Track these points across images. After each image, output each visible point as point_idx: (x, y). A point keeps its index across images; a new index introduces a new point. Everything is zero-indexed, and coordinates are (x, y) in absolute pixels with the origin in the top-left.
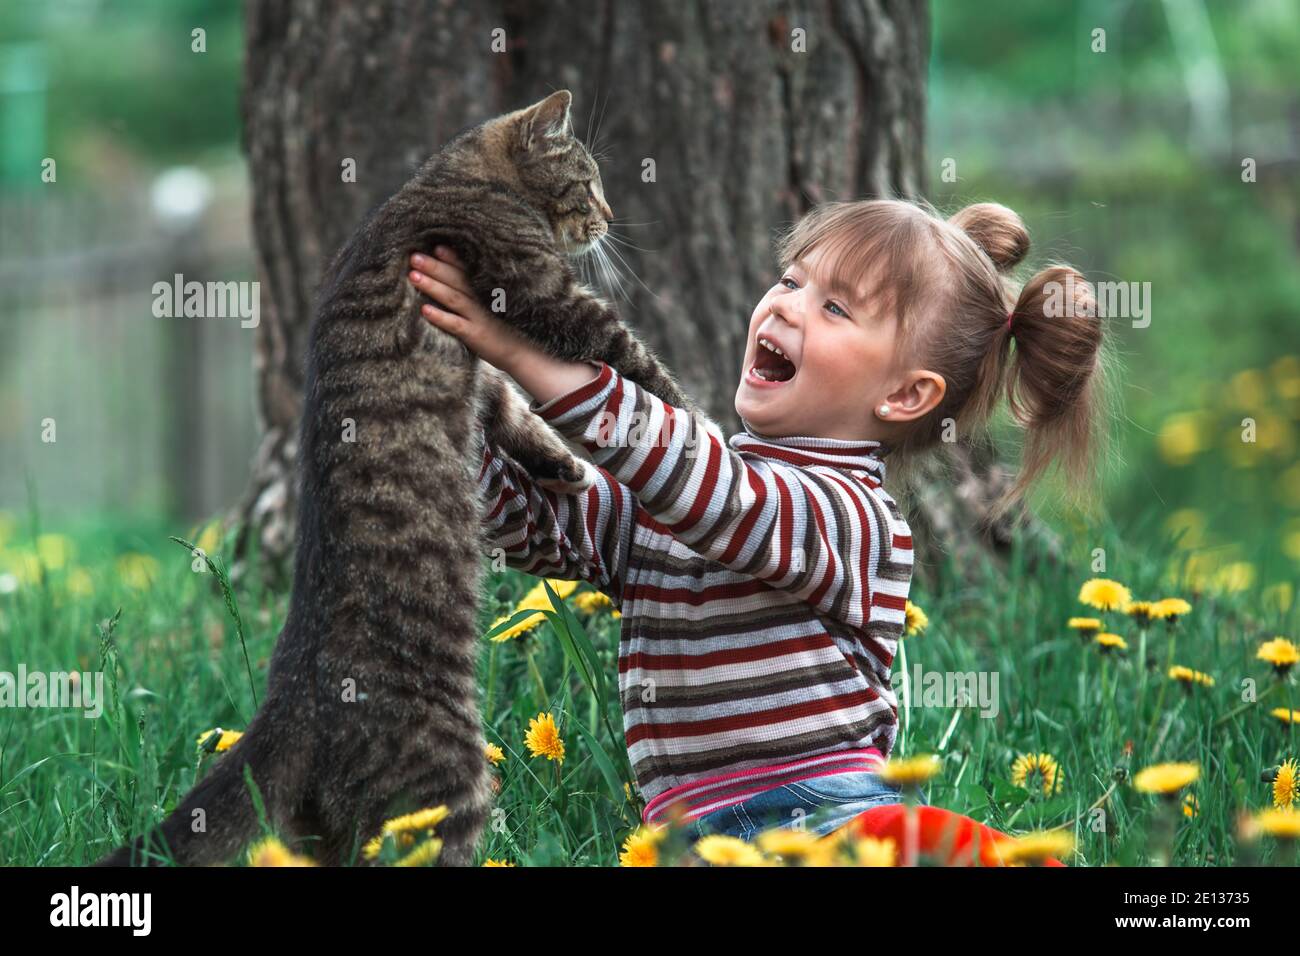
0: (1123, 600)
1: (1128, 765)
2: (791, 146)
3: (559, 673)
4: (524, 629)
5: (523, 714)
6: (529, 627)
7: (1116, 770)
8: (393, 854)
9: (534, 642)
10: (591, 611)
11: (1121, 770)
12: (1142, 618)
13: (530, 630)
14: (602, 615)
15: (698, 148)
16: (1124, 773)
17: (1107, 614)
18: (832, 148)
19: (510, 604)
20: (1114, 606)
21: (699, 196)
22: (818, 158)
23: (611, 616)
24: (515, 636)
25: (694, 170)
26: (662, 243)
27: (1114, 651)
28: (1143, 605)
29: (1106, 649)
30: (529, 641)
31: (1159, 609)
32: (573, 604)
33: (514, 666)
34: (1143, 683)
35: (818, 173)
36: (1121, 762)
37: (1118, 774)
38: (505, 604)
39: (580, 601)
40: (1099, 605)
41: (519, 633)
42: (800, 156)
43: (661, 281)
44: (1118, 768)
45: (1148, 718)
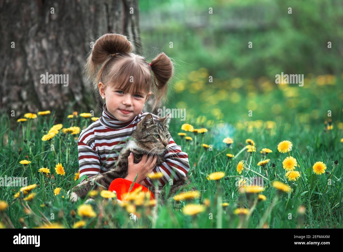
0: (192, 129)
1: (195, 168)
2: (108, 21)
3: (58, 148)
4: (51, 138)
5: (50, 158)
6: (52, 137)
7: (192, 170)
9: (53, 141)
10: (65, 133)
11: (193, 170)
12: (195, 133)
13: (52, 138)
14: (69, 134)
15: (87, 22)
16: (194, 171)
17: (188, 132)
18: (118, 22)
19: (47, 132)
20: (190, 130)
21: (87, 33)
22: (115, 24)
23: (71, 134)
24: (48, 139)
25: (86, 27)
26: (78, 44)
27: (189, 141)
28: (196, 130)
29: (188, 140)
30: (52, 141)
31: (200, 131)
32: (61, 131)
33: (47, 146)
34: (196, 147)
35: (115, 28)
36: (193, 168)
37: (193, 171)
38: (45, 132)
39: (63, 131)
40: (186, 130)
41: (49, 139)
42: (111, 24)
43: (78, 53)
44: (193, 169)
45: (197, 157)
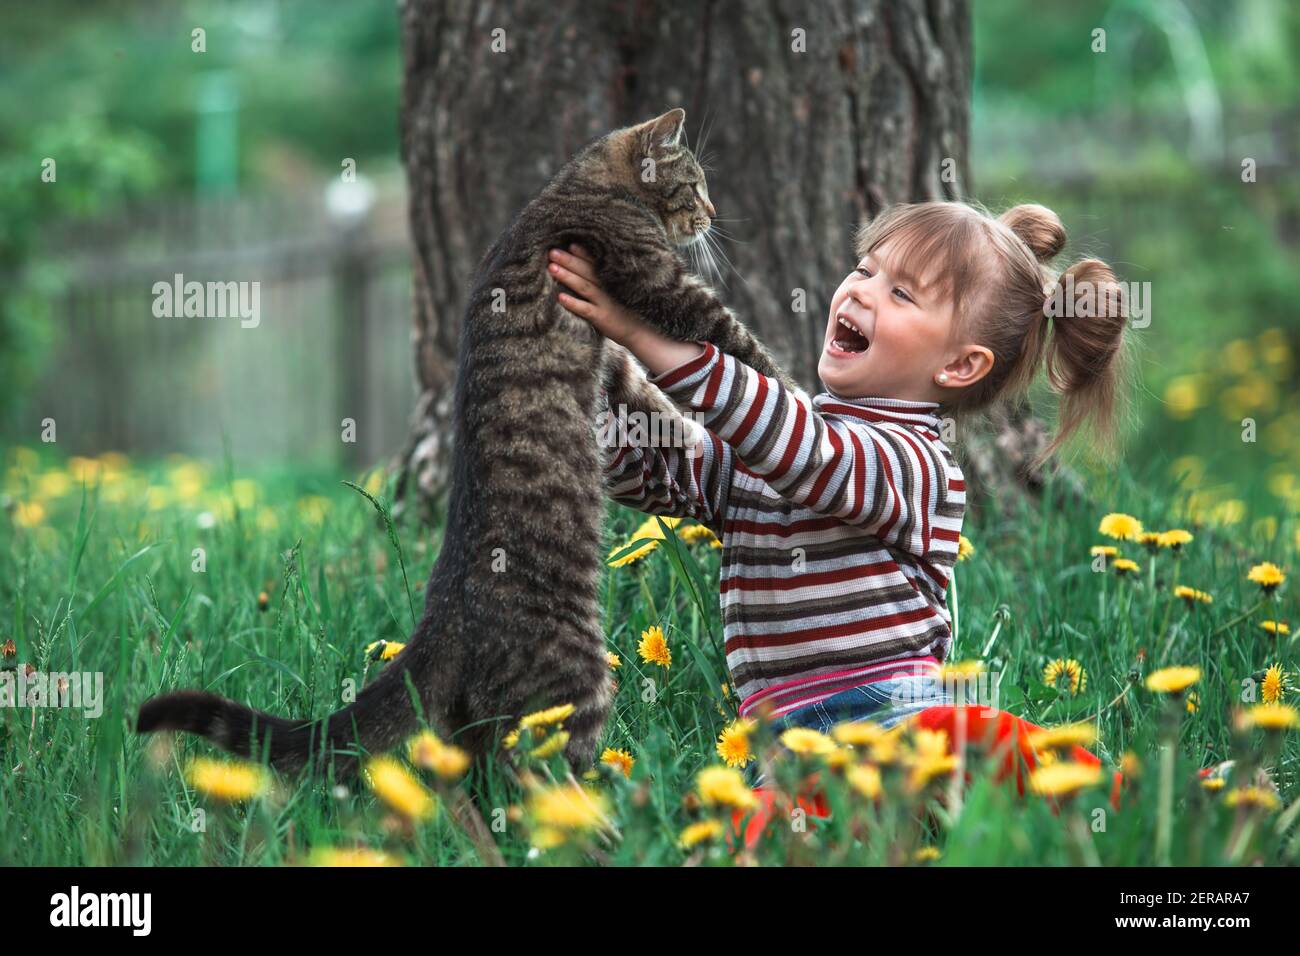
0: (1136, 531)
1: (1141, 668)
2: (858, 154)
3: (666, 594)
4: (637, 557)
5: (637, 627)
6: (642, 555)
7: (1131, 673)
8: (528, 744)
9: (646, 567)
10: (693, 542)
11: (1135, 673)
12: (1152, 546)
13: (642, 558)
14: (702, 544)
15: (781, 156)
16: (1138, 676)
17: (1123, 542)
18: (892, 156)
19: (625, 536)
20: (1129, 536)
21: (781, 196)
22: (881, 164)
23: (713, 545)
24: (630, 562)
25: (778, 175)
26: (751, 235)
27: (1128, 574)
28: (1152, 536)
29: (1122, 572)
30: (642, 566)
31: (1165, 539)
32: (679, 534)
33: (628, 587)
34: (1153, 600)
35: (880, 176)
36: (1135, 666)
37: (1132, 676)
38: (621, 536)
39: (683, 534)
40: (1116, 536)
41: (633, 560)
42: (865, 163)
43: (749, 267)
44: (1132, 671)
45: (1157, 629)
